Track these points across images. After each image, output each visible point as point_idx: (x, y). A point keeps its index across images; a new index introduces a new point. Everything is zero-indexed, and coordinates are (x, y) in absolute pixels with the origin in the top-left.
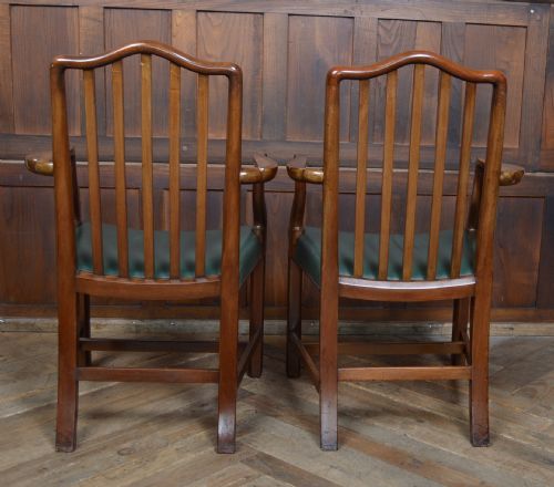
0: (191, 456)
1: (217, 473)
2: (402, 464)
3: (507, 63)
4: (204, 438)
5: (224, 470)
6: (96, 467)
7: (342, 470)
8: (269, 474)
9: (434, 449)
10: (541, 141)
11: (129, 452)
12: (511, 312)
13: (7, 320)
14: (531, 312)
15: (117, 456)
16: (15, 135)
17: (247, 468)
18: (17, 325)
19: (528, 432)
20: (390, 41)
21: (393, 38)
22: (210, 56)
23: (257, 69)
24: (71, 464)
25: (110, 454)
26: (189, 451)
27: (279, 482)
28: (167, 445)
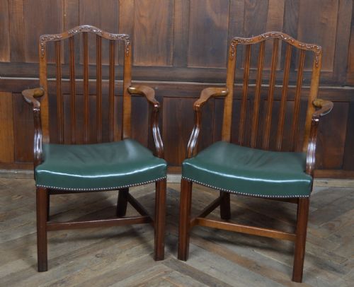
0: (134, 260)
1: (149, 269)
2: (250, 267)
3: (327, 19)
4: (141, 249)
5: (154, 268)
6: (86, 264)
7: (216, 269)
8: (177, 270)
9: (269, 259)
10: (347, 67)
11: (102, 256)
12: (327, 172)
13: (19, 172)
14: (339, 172)
15: (95, 258)
17: (166, 267)
18: (25, 174)
19: (324, 251)
21: (254, 5)
22: (142, 16)
23: (170, 24)
24: (72, 262)
25: (91, 257)
26: (133, 256)
27: (183, 275)
28: (121, 253)
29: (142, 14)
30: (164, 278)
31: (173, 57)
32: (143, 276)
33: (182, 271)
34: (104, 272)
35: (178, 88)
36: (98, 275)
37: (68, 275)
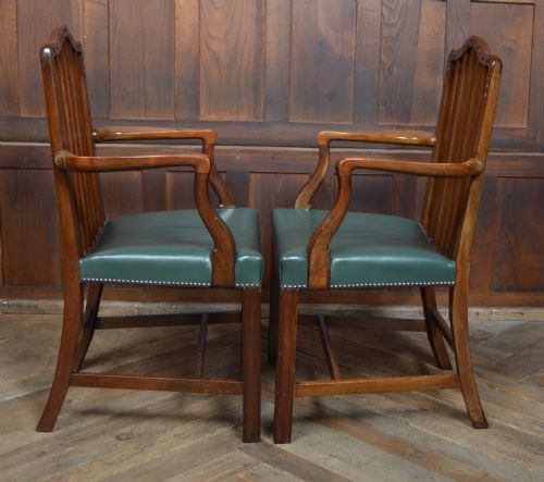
0: (189, 443)
1: (215, 460)
2: (403, 454)
3: (515, 41)
5: (223, 457)
6: (95, 452)
7: (341, 459)
8: (267, 462)
11: (128, 437)
13: (11, 302)
15: (116, 441)
16: (20, 118)
17: (246, 456)
18: (20, 306)
19: (535, 422)
20: (394, 21)
21: (397, 17)
22: (213, 38)
23: (260, 50)
24: (70, 449)
25: (109, 439)
26: (187, 437)
27: (277, 470)
28: (165, 431)
29: (212, 33)
30: (241, 476)
31: (265, 106)
32: (202, 473)
33: (277, 463)
34: (128, 467)
35: (273, 158)
36: (116, 472)
37: (57, 474)
